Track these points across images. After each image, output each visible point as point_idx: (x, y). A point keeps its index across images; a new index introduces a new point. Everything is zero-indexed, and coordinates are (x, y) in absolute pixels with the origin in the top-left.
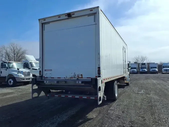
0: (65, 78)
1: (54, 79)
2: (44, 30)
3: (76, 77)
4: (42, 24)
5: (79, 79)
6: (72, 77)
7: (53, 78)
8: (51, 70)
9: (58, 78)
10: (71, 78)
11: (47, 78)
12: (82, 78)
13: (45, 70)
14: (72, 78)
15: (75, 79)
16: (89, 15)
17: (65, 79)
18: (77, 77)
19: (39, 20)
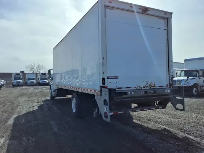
0: (136, 87)
1: (123, 89)
2: (106, 17)
5: (152, 88)
6: (145, 86)
8: (117, 77)
9: (127, 88)
10: (143, 87)
12: (154, 86)
15: (148, 88)
16: (160, 17)
17: (136, 89)
18: (150, 85)
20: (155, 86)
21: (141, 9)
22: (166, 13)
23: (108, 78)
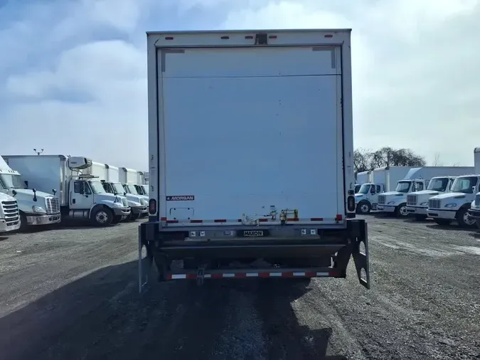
0: (240, 221)
1: (204, 224)
2: (163, 70)
3: (278, 217)
4: (157, 49)
5: (288, 222)
6: (265, 218)
7: (201, 221)
8: (190, 198)
9: (216, 221)
10: (261, 220)
11: (177, 222)
12: (296, 219)
13: (170, 198)
14: (266, 220)
16: (317, 47)
17: (240, 223)
18: (281, 216)
19: (148, 34)
20: (299, 217)
21: (252, 37)
22: (329, 33)
23: (168, 198)
